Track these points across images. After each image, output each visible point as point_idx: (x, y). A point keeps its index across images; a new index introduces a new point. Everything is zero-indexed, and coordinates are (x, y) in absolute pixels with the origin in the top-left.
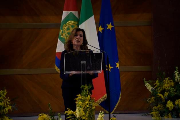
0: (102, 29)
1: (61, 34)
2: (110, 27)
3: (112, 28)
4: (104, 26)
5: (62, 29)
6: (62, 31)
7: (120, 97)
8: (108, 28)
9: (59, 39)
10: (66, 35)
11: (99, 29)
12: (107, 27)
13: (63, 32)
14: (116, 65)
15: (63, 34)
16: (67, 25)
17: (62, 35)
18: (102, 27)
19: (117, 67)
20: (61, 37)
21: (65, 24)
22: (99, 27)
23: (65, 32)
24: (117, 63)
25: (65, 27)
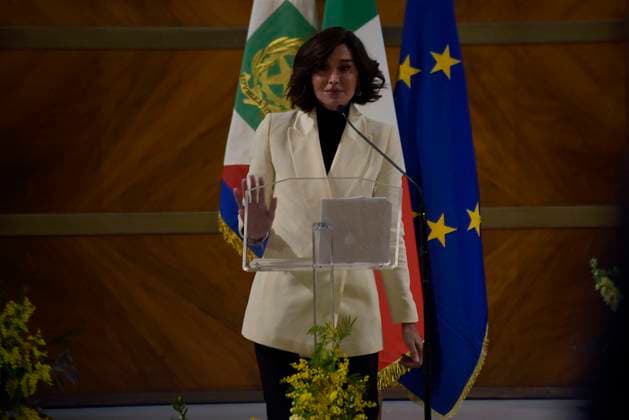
0: (414, 71)
1: (244, 91)
2: (444, 62)
3: (453, 68)
4: (422, 61)
5: (249, 72)
6: (248, 77)
7: (484, 353)
8: (435, 69)
9: (235, 112)
10: (264, 94)
11: (398, 73)
12: (433, 62)
13: (251, 82)
14: (468, 220)
15: (252, 90)
16: (268, 56)
17: (249, 93)
18: (413, 64)
19: (474, 229)
20: (246, 101)
21: (260, 52)
22: (401, 61)
23: (259, 83)
24: (473, 210)
25: (262, 62)
